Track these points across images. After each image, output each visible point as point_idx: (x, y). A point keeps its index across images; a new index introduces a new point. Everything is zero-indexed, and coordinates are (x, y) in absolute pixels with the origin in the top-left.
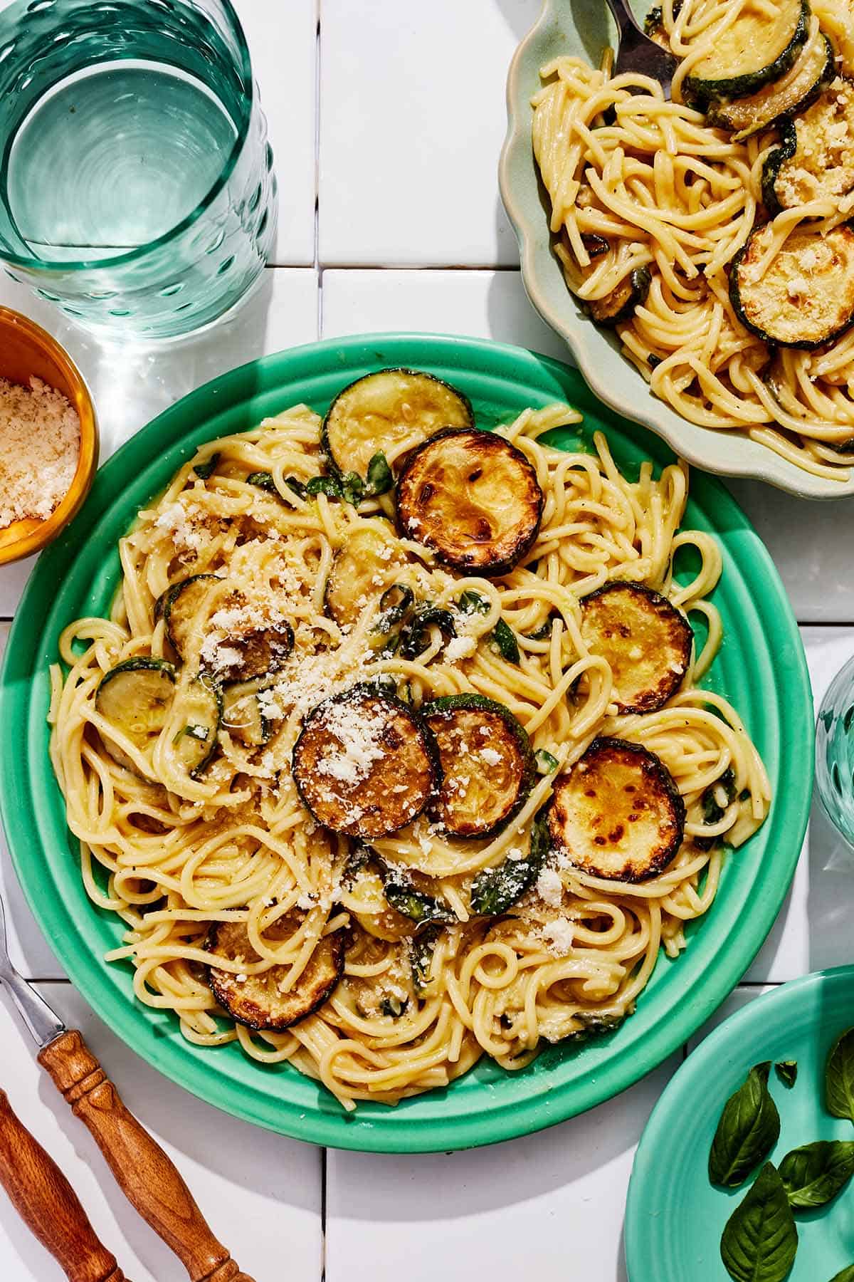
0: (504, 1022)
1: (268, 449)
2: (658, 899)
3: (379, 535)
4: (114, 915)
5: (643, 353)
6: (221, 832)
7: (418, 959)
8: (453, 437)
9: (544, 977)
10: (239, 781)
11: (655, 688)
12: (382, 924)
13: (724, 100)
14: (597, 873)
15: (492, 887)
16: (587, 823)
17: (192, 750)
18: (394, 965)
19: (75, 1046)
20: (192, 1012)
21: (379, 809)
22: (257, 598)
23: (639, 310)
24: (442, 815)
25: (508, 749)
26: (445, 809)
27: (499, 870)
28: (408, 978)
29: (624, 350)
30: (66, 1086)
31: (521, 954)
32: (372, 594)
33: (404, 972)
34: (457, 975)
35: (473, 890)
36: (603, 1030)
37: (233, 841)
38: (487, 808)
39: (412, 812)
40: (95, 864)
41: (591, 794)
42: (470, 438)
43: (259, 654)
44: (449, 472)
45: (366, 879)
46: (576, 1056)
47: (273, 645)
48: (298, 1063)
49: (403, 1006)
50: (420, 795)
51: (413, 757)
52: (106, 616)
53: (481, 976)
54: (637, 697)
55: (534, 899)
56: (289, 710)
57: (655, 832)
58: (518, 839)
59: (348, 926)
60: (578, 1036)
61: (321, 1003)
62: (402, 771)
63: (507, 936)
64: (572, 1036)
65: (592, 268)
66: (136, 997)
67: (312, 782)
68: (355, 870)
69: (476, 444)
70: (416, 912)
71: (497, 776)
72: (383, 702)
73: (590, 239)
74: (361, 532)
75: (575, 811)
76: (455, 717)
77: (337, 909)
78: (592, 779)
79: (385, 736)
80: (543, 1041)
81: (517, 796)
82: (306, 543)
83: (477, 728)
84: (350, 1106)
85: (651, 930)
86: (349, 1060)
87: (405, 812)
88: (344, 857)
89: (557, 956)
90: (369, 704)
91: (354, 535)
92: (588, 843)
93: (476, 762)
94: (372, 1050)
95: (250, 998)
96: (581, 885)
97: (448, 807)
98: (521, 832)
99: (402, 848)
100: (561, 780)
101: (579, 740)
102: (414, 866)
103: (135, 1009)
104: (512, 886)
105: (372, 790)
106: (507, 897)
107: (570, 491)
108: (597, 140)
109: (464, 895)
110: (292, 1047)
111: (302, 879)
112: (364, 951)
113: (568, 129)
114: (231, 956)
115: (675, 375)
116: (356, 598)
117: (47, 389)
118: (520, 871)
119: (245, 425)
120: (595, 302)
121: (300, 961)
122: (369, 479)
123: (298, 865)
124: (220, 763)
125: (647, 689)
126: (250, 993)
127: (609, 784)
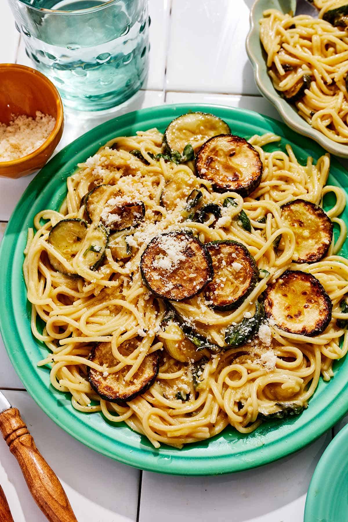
0: (240, 405)
1: (139, 143)
2: (319, 346)
3: (187, 173)
4: (44, 345)
5: (308, 111)
6: (102, 303)
7: (196, 373)
8: (222, 137)
9: (262, 382)
10: (113, 276)
11: (316, 252)
12: (179, 348)
13: (341, 15)
14: (288, 331)
15: (237, 332)
16: (284, 308)
17: (93, 258)
18: (184, 374)
19: (16, 414)
20: (78, 391)
21: (181, 286)
22: (130, 192)
23: (306, 91)
24: (212, 297)
25: (246, 264)
26: (214, 294)
27: (239, 324)
28: (191, 381)
29: (300, 112)
30: (8, 433)
31: (249, 372)
32: (182, 199)
33: (189, 379)
34: (216, 381)
35: (226, 333)
36: (292, 414)
37: (107, 308)
38: (234, 292)
39: (198, 287)
40: (38, 317)
41: (285, 295)
42: (230, 138)
43: (128, 219)
44: (221, 153)
45: (172, 325)
46: (277, 428)
47: (135, 214)
48: (131, 424)
49: (188, 396)
50: (202, 280)
51: (199, 261)
52: (58, 210)
53: (228, 381)
54: (307, 255)
55: (256, 342)
56: (140, 245)
57: (317, 312)
58: (249, 307)
59: (162, 349)
60: (278, 414)
61: (145, 390)
62: (194, 268)
63: (242, 363)
64: (276, 414)
65: (285, 77)
66: (51, 385)
67: (149, 270)
68: (167, 320)
69: (233, 141)
70: (197, 343)
71: (240, 277)
72: (186, 235)
73: (284, 67)
74: (179, 171)
75: (277, 301)
76: (220, 248)
77: (157, 339)
78: (286, 289)
79: (186, 251)
80: (260, 415)
81: (250, 285)
82: (154, 178)
83: (230, 254)
84: (157, 445)
85: (316, 364)
86: (158, 419)
87: (194, 288)
88: (163, 313)
89: (268, 371)
90: (180, 237)
91: (176, 173)
92: (284, 317)
93: (230, 271)
94: (171, 416)
95: (109, 385)
96: (280, 336)
97: (215, 292)
98: (251, 303)
99: (192, 309)
100: (271, 285)
101: (280, 267)
102: (197, 318)
103: (50, 392)
104: (246, 330)
105: (179, 277)
106: (244, 335)
107: (275, 168)
108: (287, 34)
109: (221, 336)
110: (129, 414)
111: (141, 321)
112: (169, 368)
113: (275, 30)
114: (101, 364)
115: (323, 119)
116: (175, 199)
117: (43, 115)
118: (250, 323)
119: (130, 134)
120: (286, 91)
121: (136, 365)
122: (184, 155)
123: (139, 314)
124: (105, 266)
125: (312, 252)
126: (110, 382)
127: (294, 291)
